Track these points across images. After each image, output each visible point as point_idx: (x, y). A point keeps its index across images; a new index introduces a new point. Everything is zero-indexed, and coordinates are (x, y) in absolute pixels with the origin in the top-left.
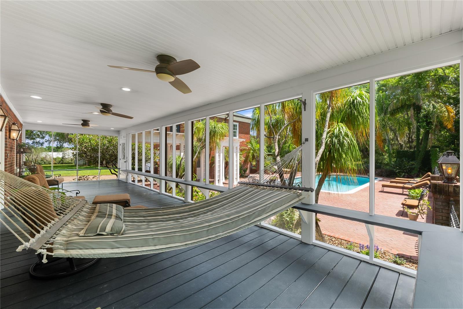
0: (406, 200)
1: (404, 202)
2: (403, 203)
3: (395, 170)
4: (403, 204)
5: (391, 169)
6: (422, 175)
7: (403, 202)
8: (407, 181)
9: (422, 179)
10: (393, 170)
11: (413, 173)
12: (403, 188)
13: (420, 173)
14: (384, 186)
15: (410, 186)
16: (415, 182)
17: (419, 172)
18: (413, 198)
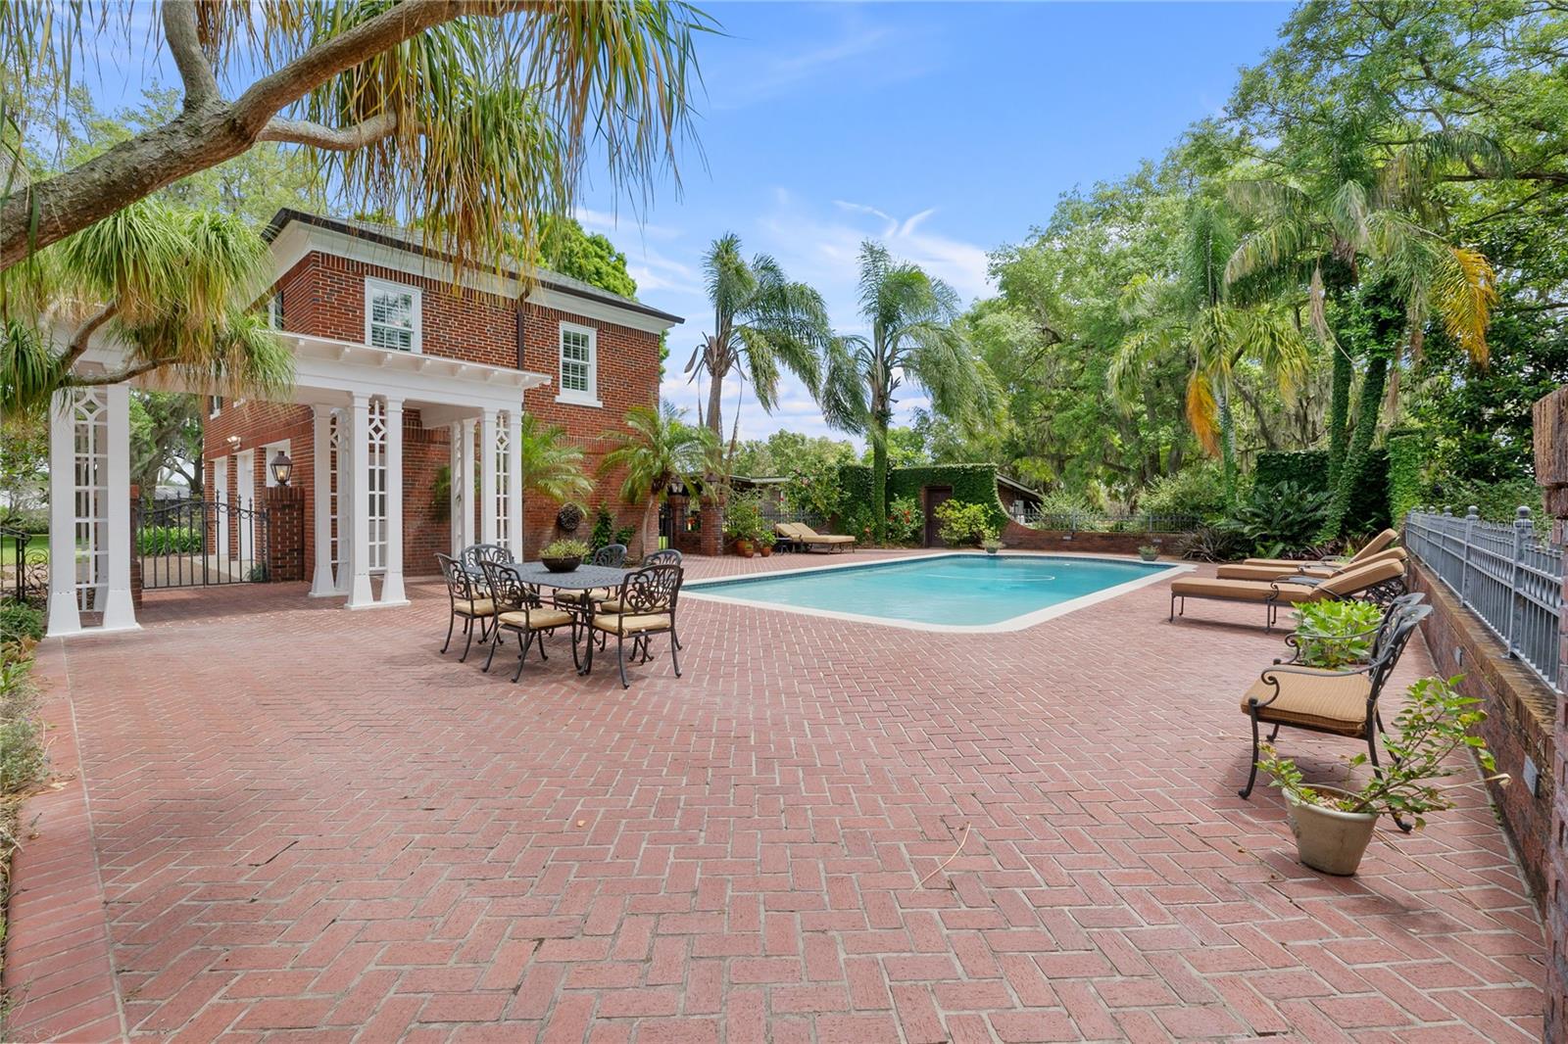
0: (1273, 680)
1: (1264, 693)
2: (1253, 702)
3: (1246, 529)
4: (1256, 711)
5: (1234, 525)
6: (1354, 547)
7: (1254, 696)
8: (1296, 570)
9: (1356, 560)
10: (1241, 530)
11: (1318, 543)
12: (1273, 599)
13: (1345, 541)
14: (1181, 591)
15: (1308, 590)
16: (1330, 572)
17: (1342, 535)
18: (1325, 658)
